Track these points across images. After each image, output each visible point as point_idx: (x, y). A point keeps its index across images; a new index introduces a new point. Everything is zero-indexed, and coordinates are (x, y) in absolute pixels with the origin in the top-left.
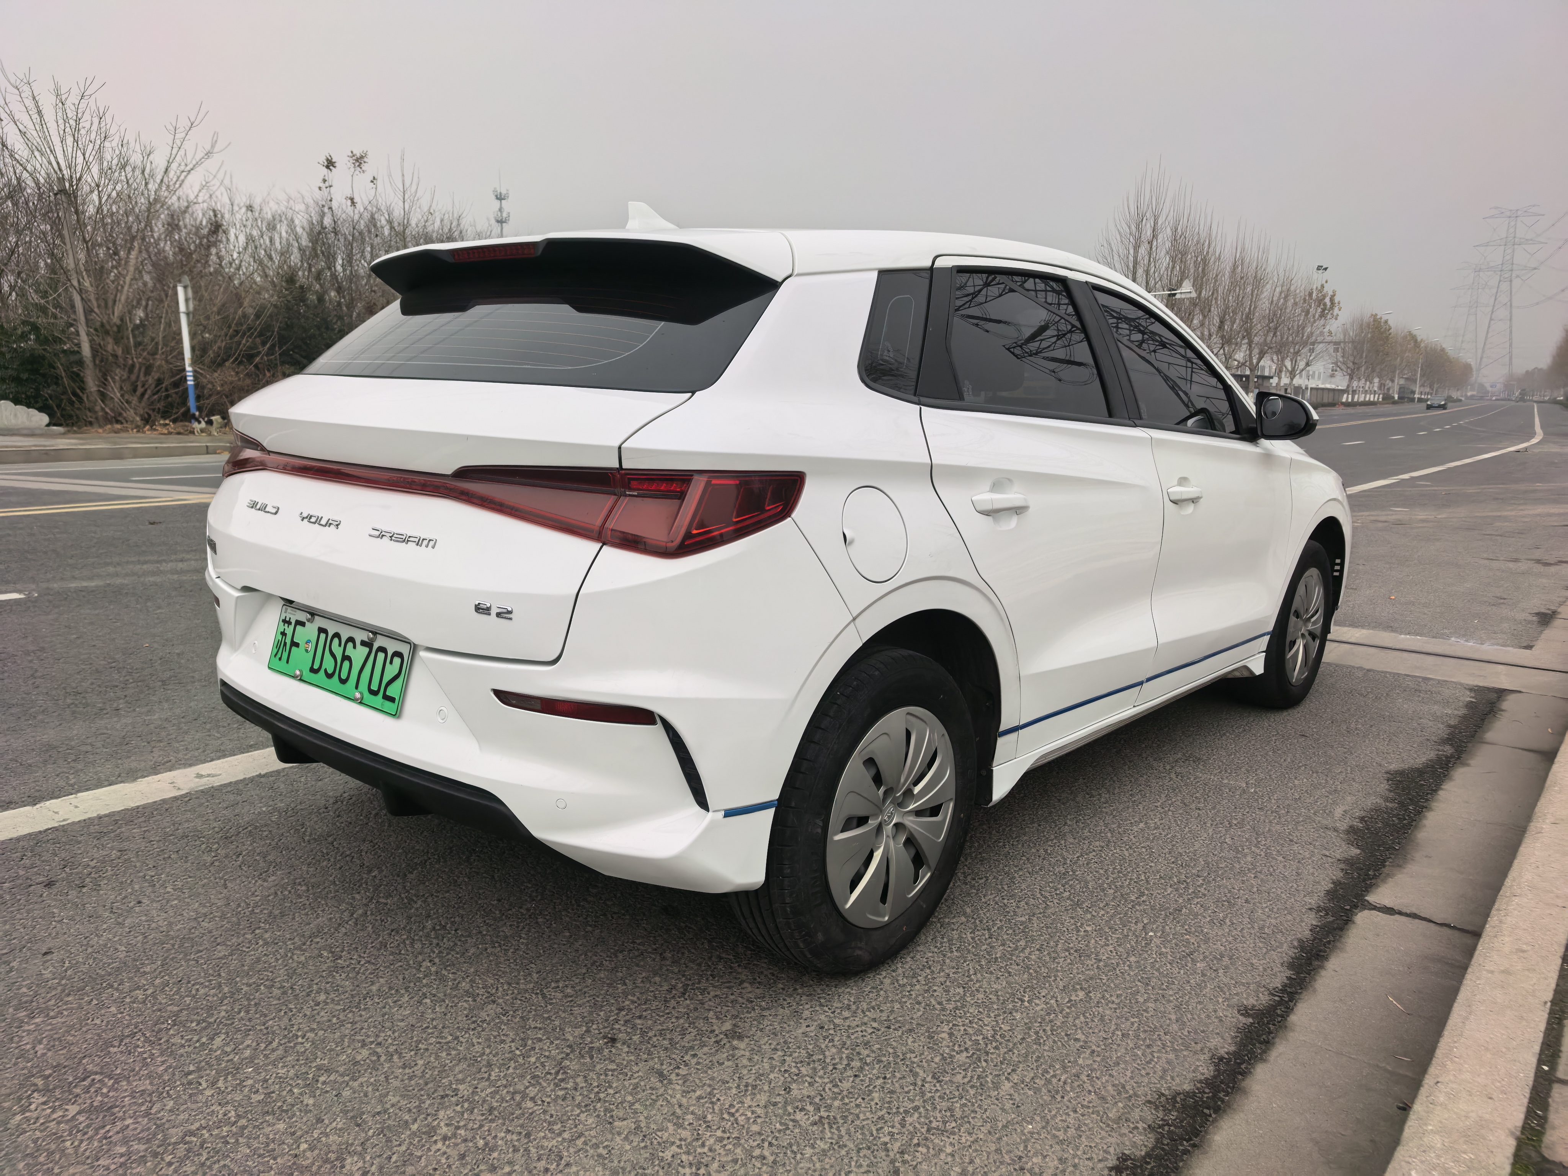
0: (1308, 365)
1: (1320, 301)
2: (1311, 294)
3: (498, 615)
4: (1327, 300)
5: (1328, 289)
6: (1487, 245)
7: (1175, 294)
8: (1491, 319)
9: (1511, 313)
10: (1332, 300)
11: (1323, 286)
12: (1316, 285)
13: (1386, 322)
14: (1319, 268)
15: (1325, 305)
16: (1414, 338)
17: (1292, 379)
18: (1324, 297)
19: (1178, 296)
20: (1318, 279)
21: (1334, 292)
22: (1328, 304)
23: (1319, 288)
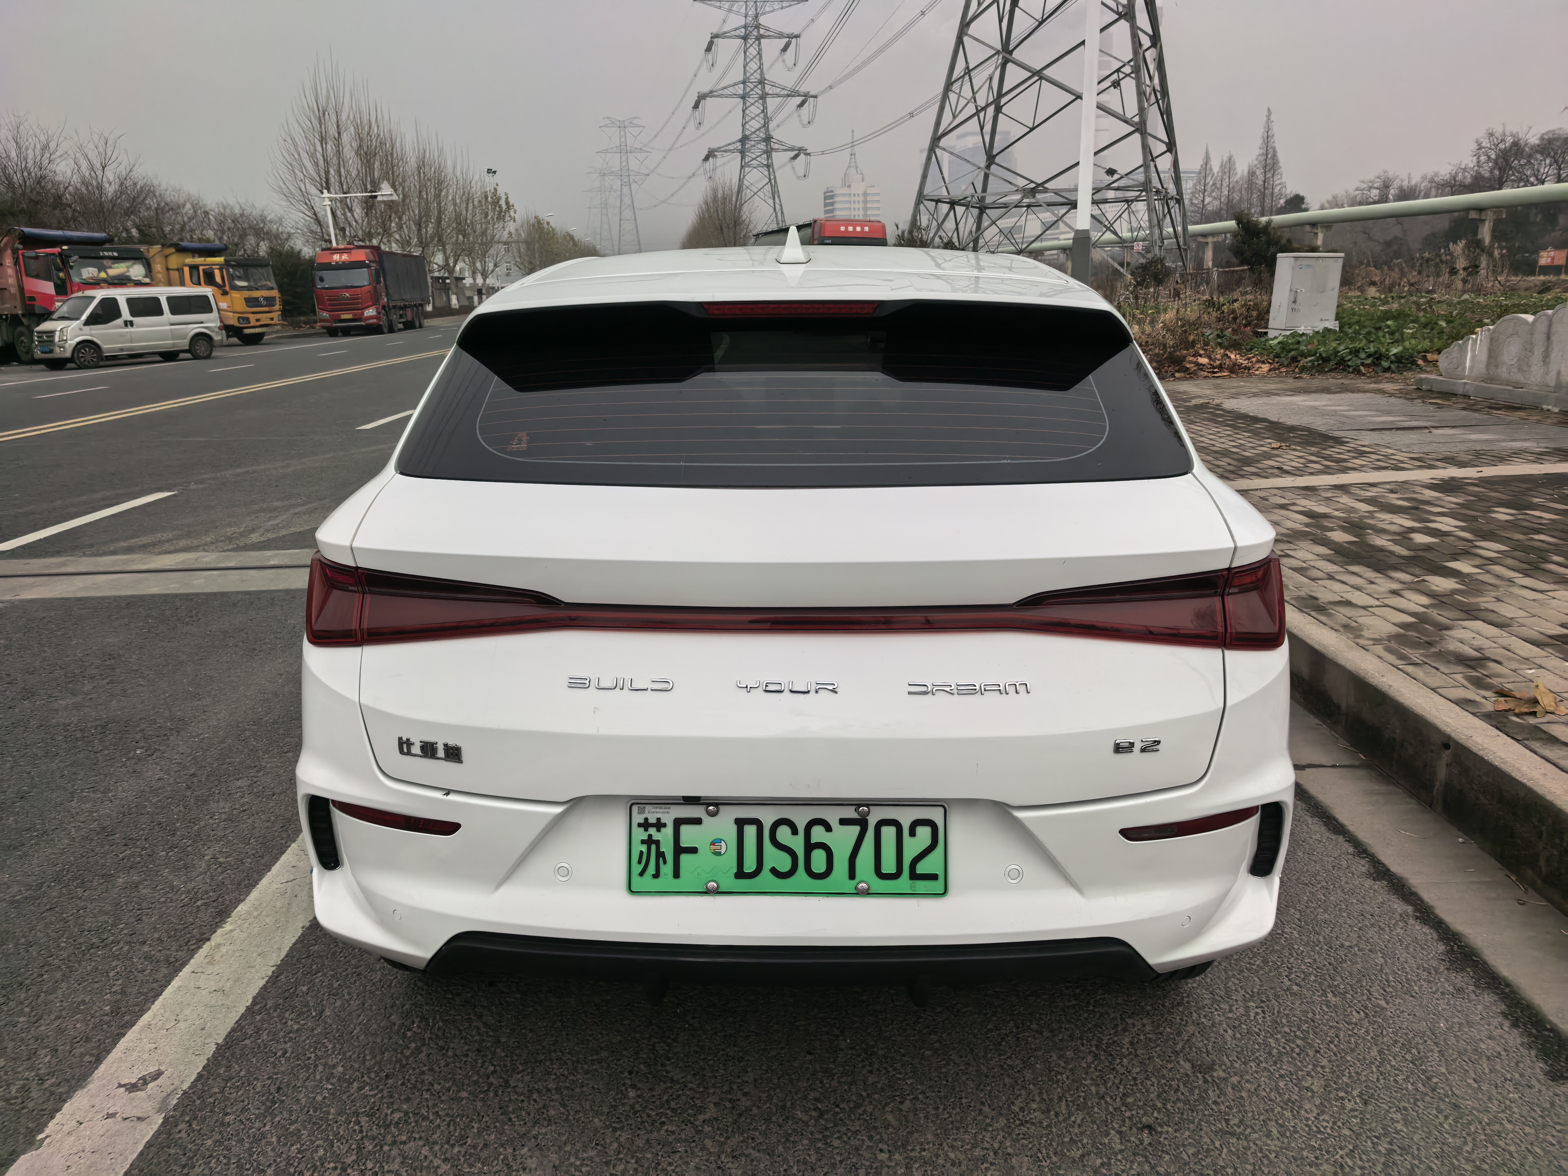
0: (496, 266)
1: (496, 202)
2: (486, 197)
3: (1143, 750)
4: (502, 202)
5: (501, 192)
6: (606, 151)
7: (376, 197)
8: (621, 220)
9: (634, 213)
10: (507, 203)
11: (495, 189)
12: (489, 188)
13: (548, 223)
14: (489, 171)
15: (500, 207)
16: (572, 237)
17: (485, 280)
18: (499, 199)
19: (380, 198)
20: (490, 182)
21: (506, 194)
22: (504, 207)
23: (492, 190)
